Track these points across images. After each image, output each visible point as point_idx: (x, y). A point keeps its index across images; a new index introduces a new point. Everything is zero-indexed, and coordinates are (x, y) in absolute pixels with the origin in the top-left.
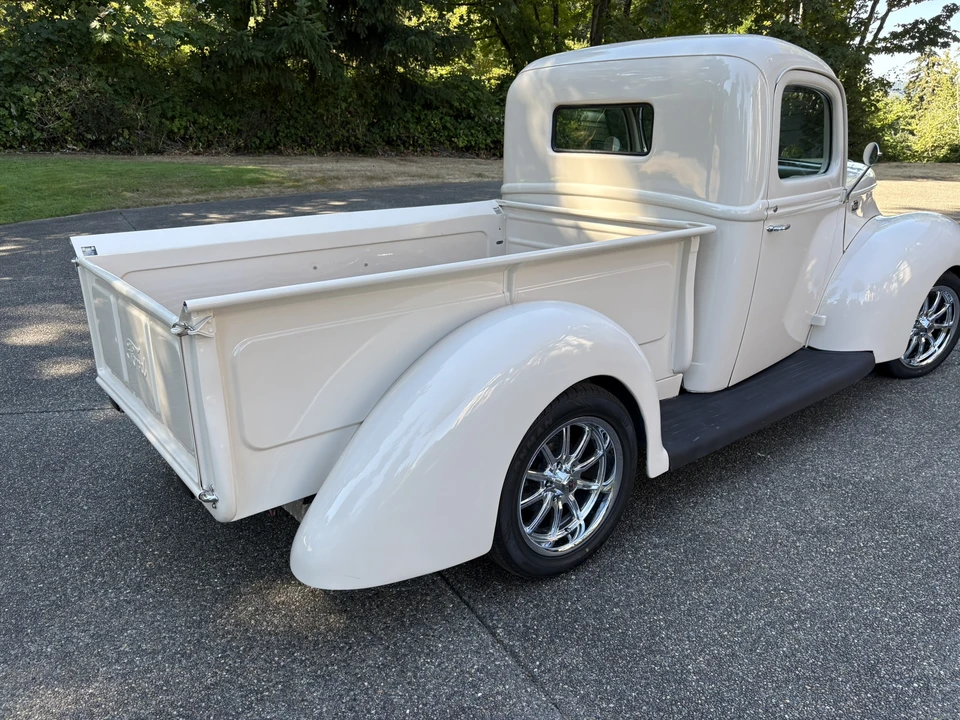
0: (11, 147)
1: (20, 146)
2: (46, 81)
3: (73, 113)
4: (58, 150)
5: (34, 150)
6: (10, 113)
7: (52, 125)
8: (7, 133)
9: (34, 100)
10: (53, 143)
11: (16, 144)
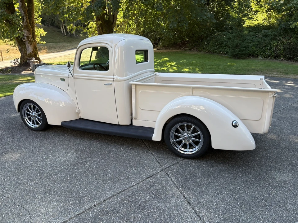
0: (266, 57)
1: (268, 57)
2: (280, 40)
3: (284, 49)
4: (278, 59)
5: (271, 58)
6: (268, 48)
7: (277, 52)
8: (266, 53)
9: (274, 45)
10: (277, 57)
11: (267, 57)
